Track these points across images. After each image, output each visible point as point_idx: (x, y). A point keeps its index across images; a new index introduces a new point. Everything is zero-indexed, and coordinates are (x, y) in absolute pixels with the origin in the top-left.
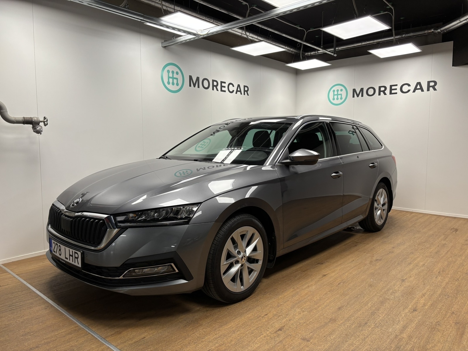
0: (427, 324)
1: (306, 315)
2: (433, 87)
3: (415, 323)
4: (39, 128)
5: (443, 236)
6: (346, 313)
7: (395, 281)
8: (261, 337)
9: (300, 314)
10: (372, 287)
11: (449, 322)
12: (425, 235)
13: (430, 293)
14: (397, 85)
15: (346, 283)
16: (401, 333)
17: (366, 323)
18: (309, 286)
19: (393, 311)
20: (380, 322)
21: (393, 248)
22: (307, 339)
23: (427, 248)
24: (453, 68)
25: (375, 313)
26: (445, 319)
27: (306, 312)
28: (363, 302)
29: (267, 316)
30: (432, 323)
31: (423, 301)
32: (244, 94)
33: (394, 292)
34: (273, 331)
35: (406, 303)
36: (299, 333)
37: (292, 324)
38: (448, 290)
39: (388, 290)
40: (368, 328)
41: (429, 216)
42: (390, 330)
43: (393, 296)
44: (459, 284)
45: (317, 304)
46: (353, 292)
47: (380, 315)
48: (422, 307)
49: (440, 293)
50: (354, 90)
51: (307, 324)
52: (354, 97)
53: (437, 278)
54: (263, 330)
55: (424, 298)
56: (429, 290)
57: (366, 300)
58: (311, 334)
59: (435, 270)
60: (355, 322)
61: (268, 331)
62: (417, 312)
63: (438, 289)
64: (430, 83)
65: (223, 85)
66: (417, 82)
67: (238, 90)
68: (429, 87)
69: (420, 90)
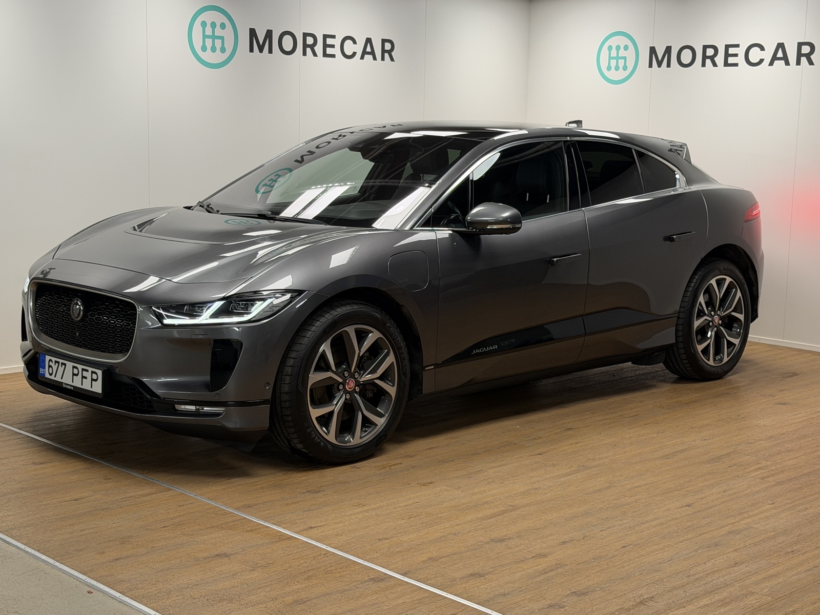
2: (808, 56)
14: (739, 45)
32: (383, 59)
50: (653, 50)
52: (651, 66)
64: (803, 47)
65: (327, 43)
66: (778, 44)
67: (367, 51)
68: (800, 55)
69: (783, 62)
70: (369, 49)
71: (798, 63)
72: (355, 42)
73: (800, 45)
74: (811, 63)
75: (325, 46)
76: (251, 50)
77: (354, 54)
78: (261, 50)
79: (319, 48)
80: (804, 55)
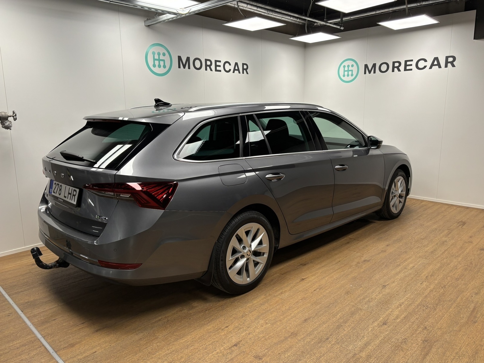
0: (392, 341)
1: (268, 328)
2: (452, 63)
3: (380, 339)
4: (7, 123)
5: (447, 231)
6: (311, 326)
7: (376, 287)
8: (214, 353)
9: (263, 326)
10: (348, 294)
11: (417, 339)
12: (428, 230)
13: (408, 302)
14: (413, 60)
15: (323, 289)
16: (361, 351)
17: (327, 339)
18: (282, 293)
19: (361, 324)
20: (343, 337)
21: (387, 245)
22: (259, 357)
23: (424, 246)
24: (474, 42)
25: (342, 326)
26: (414, 336)
27: (269, 324)
28: (333, 312)
29: (227, 328)
30: (398, 340)
31: (397, 313)
32: (243, 73)
33: (369, 301)
34: (228, 346)
35: (378, 314)
36: (254, 349)
37: (250, 339)
38: (429, 299)
39: (364, 299)
40: (327, 345)
41: (439, 206)
42: (350, 348)
43: (367, 306)
44: (444, 292)
45: (283, 315)
46: (327, 300)
47: (346, 329)
48: (394, 319)
49: (419, 303)
50: (366, 66)
51: (266, 339)
52: (365, 73)
53: (423, 284)
54: (217, 345)
55: (399, 308)
56: (408, 299)
57: (337, 310)
58: (266, 350)
59: (424, 274)
60: (316, 336)
61: (223, 346)
62: (386, 326)
63: (419, 297)
64: (449, 58)
65: (217, 64)
66: (435, 58)
67: (236, 69)
68: (447, 63)
69: (438, 66)
70: (236, 68)
71: (446, 66)
72: (230, 64)
73: (447, 58)
74: (453, 66)
75: (216, 66)
76: (179, 67)
77: (230, 70)
78: (184, 67)
79: (213, 67)
80: (450, 62)
